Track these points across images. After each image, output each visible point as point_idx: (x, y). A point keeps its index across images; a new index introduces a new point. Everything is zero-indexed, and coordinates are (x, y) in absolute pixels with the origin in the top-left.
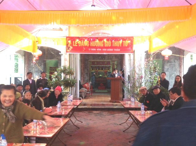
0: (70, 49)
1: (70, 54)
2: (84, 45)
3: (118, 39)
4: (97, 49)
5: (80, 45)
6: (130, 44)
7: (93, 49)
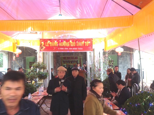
2: (54, 45)
3: (81, 40)
4: (65, 48)
5: (51, 45)
6: (90, 44)
7: (62, 48)
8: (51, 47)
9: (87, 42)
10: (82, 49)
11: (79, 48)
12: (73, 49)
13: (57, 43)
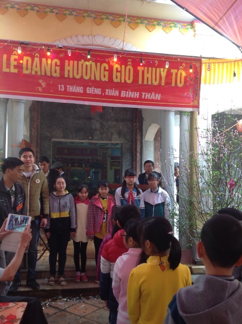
2: (41, 71)
3: (157, 62)
4: (88, 88)
5: (27, 69)
6: (192, 80)
7: (75, 87)
9: (181, 69)
10: (156, 99)
11: (147, 94)
12: (122, 96)
13: (56, 63)
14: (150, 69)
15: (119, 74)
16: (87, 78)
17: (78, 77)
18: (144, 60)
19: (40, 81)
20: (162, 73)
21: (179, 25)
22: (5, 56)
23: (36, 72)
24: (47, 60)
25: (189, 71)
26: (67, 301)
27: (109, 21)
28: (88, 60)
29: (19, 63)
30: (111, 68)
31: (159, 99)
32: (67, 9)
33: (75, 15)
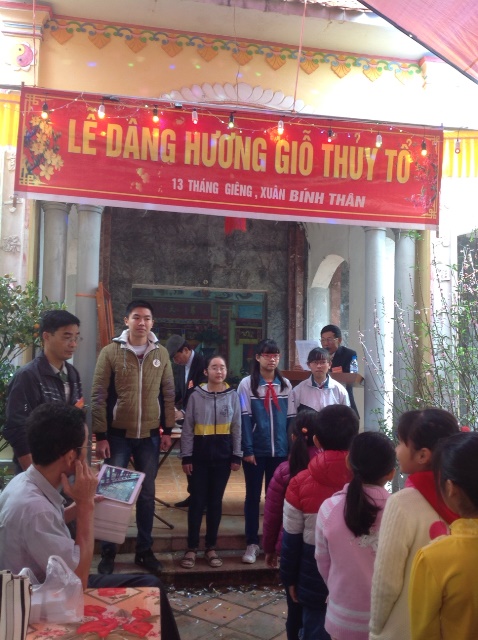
0: (46, 172)
1: (40, 205)
2: (140, 151)
3: (358, 135)
4: (228, 185)
5: (114, 148)
6: (424, 171)
7: (203, 183)
8: (113, 161)
9: (405, 149)
10: (356, 205)
11: (339, 195)
12: (291, 199)
13: (169, 137)
14: (345, 148)
15: (286, 158)
16: (225, 165)
17: (209, 163)
18: (335, 131)
19: (139, 171)
20: (368, 155)
21: (394, 66)
22: (72, 124)
23: (131, 154)
24: (151, 131)
25: (420, 153)
26: (185, 595)
27: (262, 57)
28: (229, 132)
29: (98, 136)
30: (271, 147)
31: (362, 205)
32: (184, 33)
33: (199, 46)
